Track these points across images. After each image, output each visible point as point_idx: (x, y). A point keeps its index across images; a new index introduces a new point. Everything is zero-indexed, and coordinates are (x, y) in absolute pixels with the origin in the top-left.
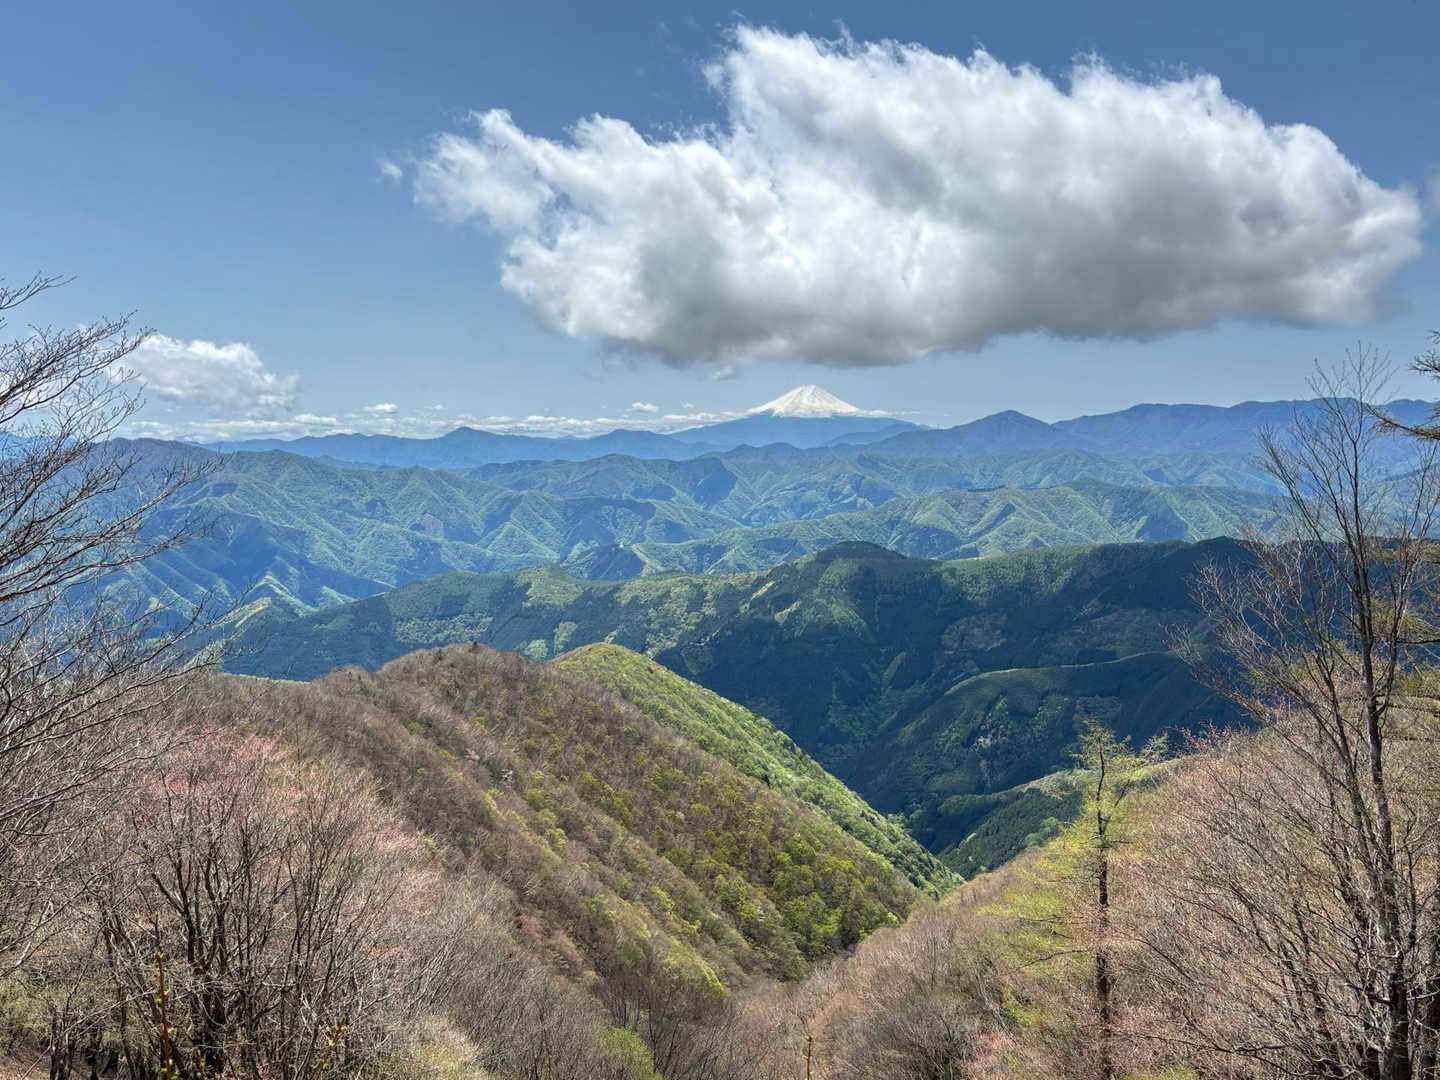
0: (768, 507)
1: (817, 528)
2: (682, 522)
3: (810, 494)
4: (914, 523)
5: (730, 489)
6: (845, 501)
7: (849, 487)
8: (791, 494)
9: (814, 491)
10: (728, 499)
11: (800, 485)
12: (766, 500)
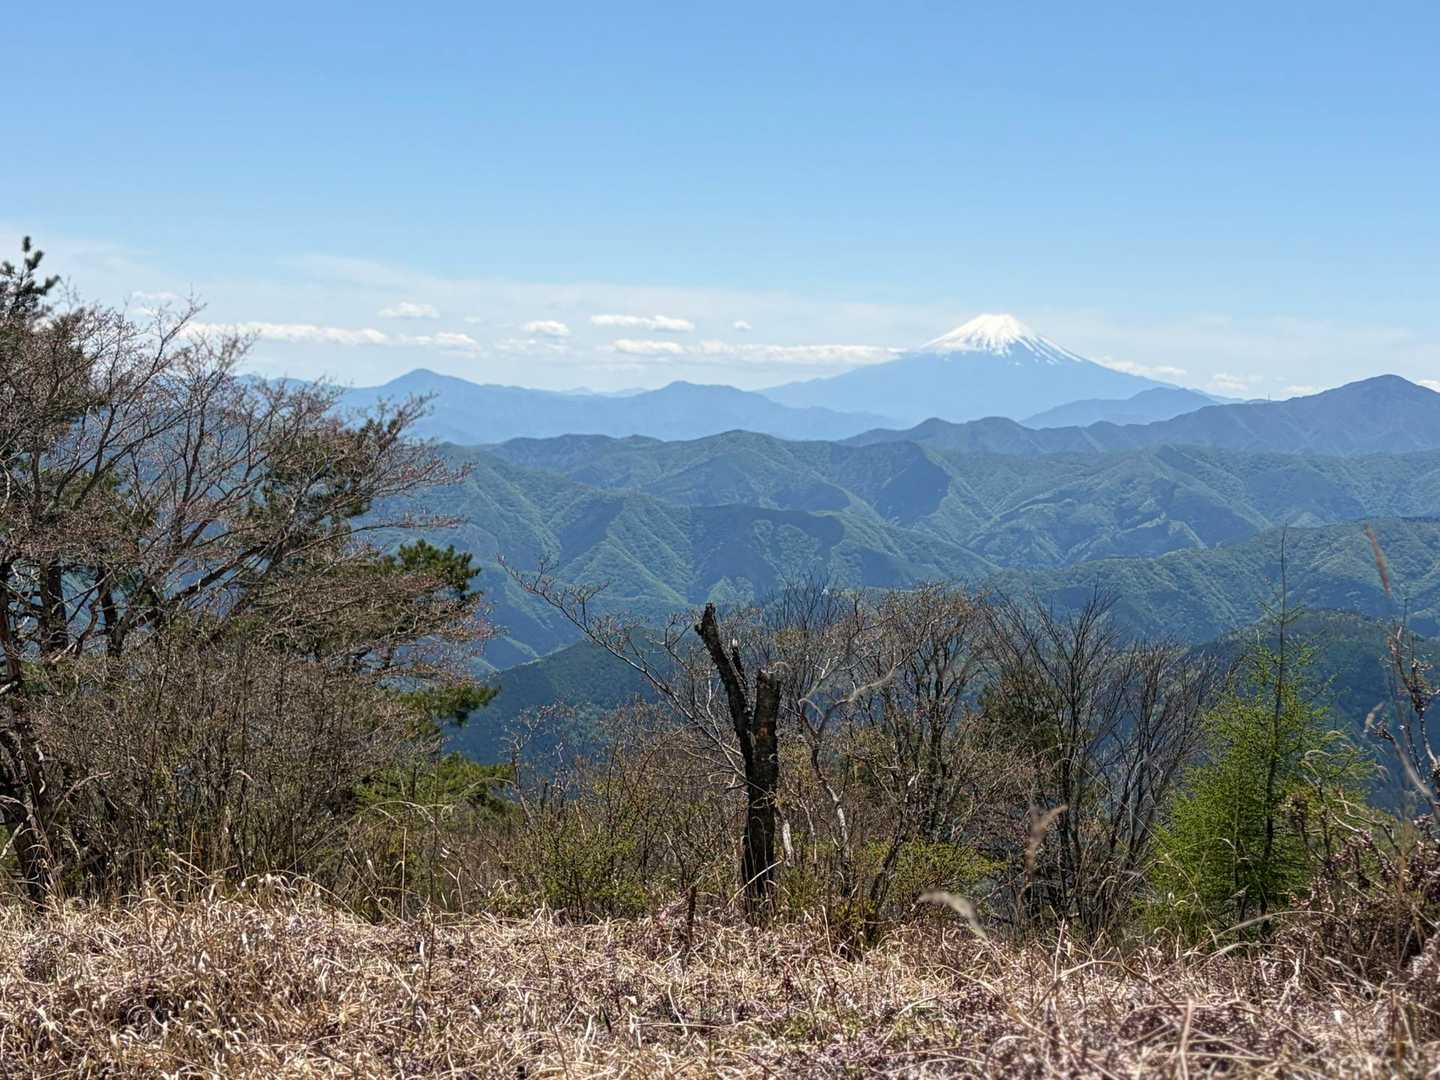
0: (1013, 531)
1: (1151, 574)
2: (886, 551)
3: (1085, 511)
4: (1315, 569)
5: (941, 497)
6: (1147, 525)
7: (1151, 500)
8: (1051, 509)
9: (1091, 505)
10: (938, 513)
11: (1063, 494)
12: (1006, 518)
